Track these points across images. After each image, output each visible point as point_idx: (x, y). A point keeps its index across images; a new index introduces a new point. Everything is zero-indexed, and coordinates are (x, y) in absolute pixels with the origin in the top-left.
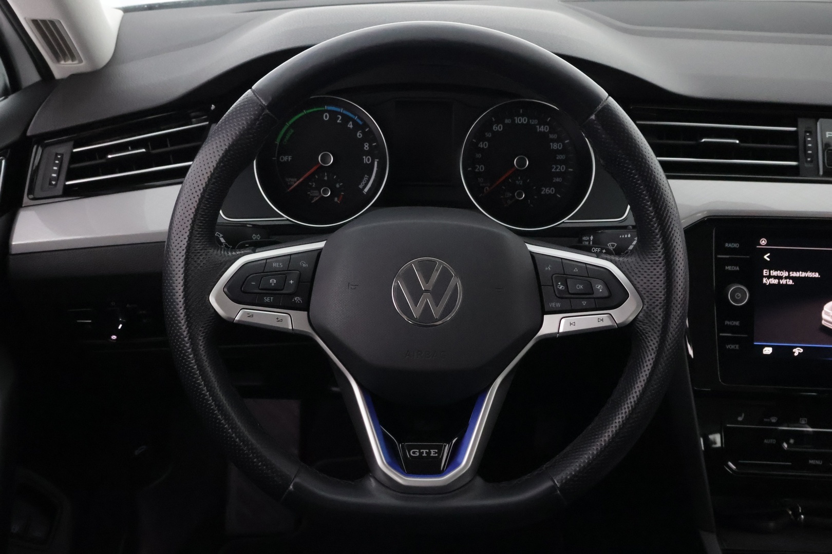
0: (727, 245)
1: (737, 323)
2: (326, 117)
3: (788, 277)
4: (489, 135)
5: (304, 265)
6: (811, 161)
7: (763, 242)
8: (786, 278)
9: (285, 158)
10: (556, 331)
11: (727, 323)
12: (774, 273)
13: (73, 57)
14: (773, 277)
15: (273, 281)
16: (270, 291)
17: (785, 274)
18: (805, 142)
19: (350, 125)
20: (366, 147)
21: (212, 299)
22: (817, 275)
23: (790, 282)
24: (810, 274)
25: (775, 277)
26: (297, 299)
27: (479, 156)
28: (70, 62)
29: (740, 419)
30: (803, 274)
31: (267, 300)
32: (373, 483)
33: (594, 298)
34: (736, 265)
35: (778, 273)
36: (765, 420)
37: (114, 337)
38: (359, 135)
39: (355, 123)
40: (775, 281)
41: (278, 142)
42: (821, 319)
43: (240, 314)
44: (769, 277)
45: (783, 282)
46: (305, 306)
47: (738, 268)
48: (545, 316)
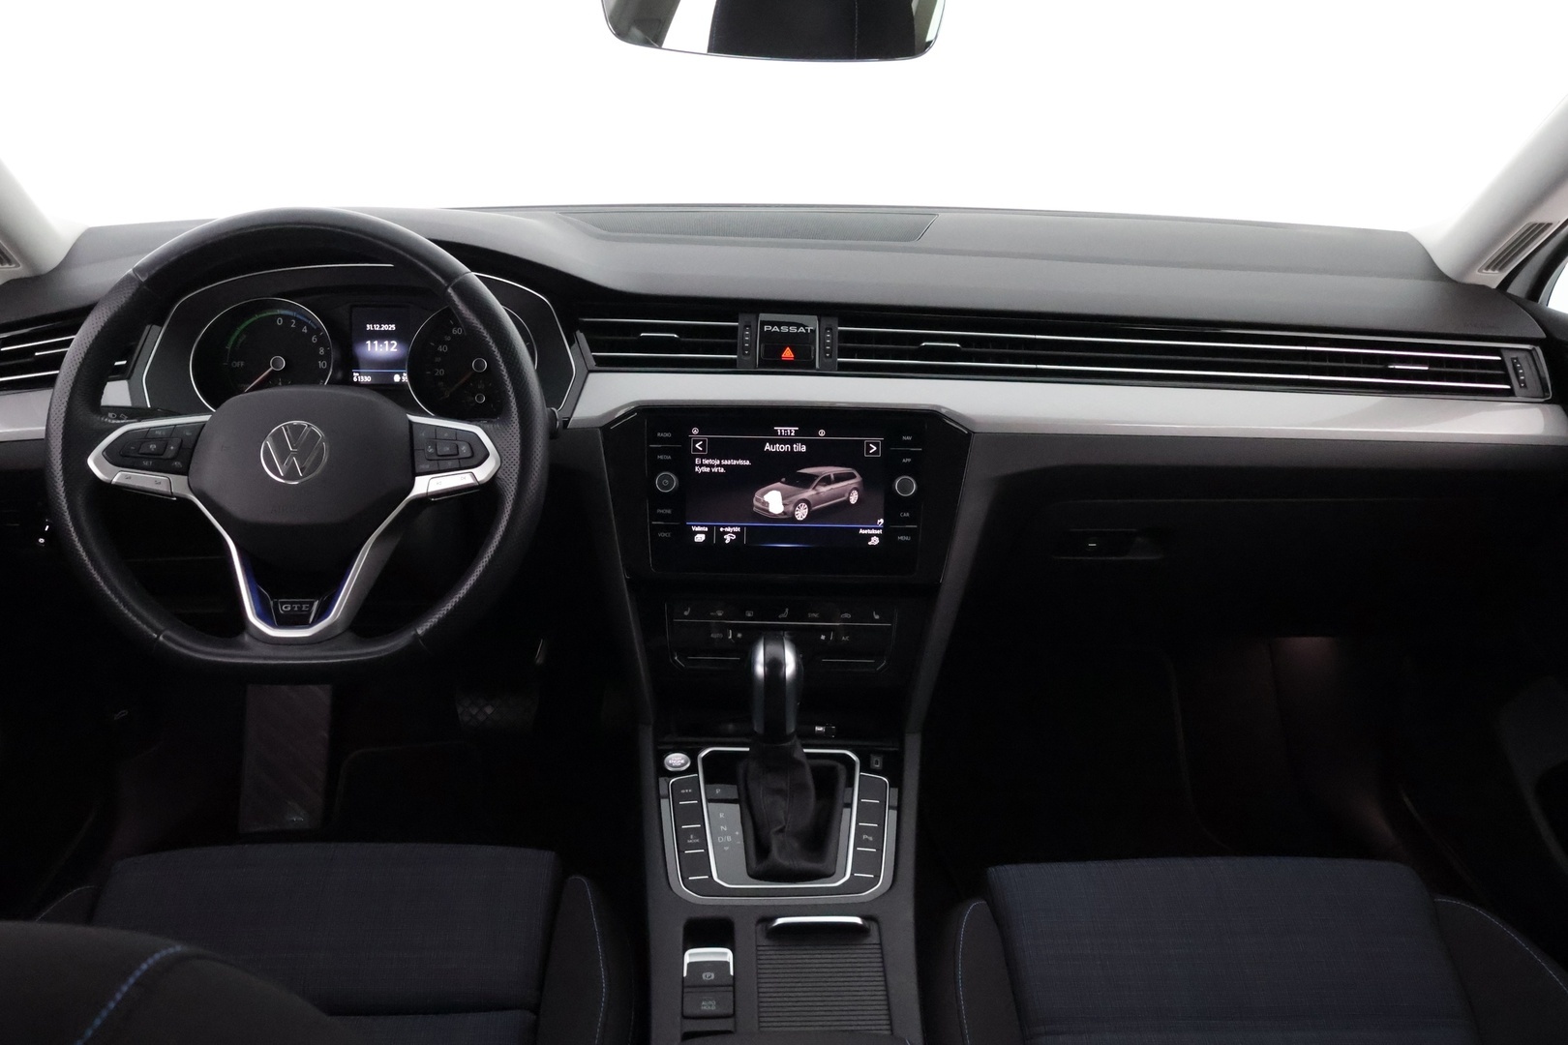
0: (659, 434)
1: (669, 512)
2: (280, 322)
3: (720, 465)
4: (448, 339)
5: (188, 434)
6: (748, 354)
7: (695, 431)
8: (718, 466)
9: (237, 364)
10: (425, 491)
11: (659, 511)
12: (706, 462)
13: (9, 261)
14: (706, 466)
15: (153, 447)
16: (149, 455)
17: (718, 462)
18: (743, 336)
19: (305, 330)
20: (322, 351)
21: (91, 462)
22: (748, 463)
23: (722, 470)
24: (741, 462)
25: (707, 466)
26: (177, 464)
27: (438, 360)
28: (7, 266)
29: (686, 613)
30: (735, 462)
31: (146, 463)
32: (246, 638)
33: (459, 459)
34: (668, 455)
35: (710, 461)
36: (712, 614)
37: (41, 540)
38: (314, 339)
39: (309, 327)
40: (708, 470)
41: (229, 347)
42: (752, 505)
43: (119, 476)
44: (701, 465)
45: (715, 470)
46: (184, 471)
47: (670, 457)
48: (417, 478)
